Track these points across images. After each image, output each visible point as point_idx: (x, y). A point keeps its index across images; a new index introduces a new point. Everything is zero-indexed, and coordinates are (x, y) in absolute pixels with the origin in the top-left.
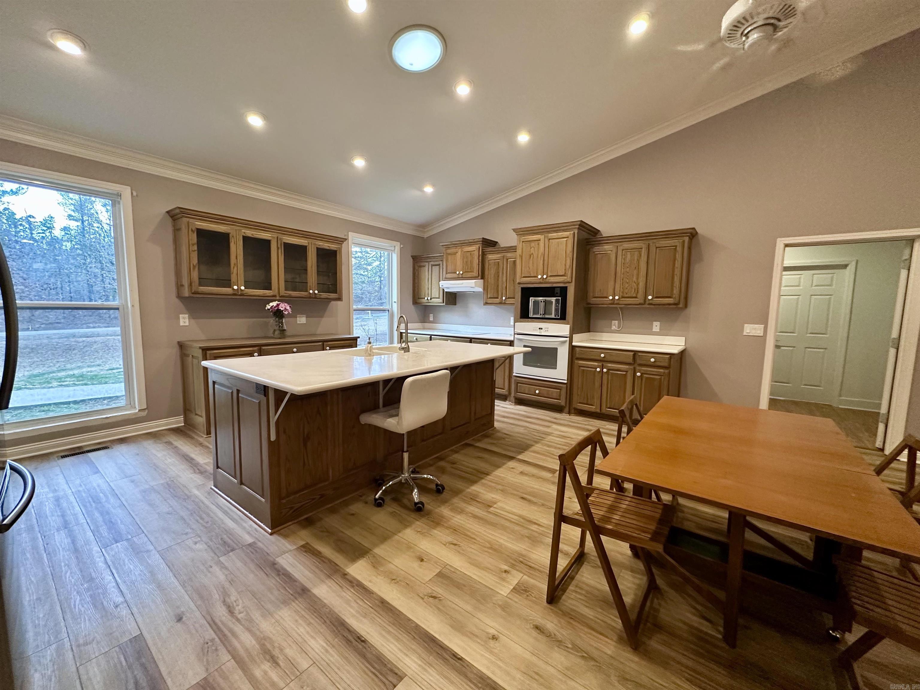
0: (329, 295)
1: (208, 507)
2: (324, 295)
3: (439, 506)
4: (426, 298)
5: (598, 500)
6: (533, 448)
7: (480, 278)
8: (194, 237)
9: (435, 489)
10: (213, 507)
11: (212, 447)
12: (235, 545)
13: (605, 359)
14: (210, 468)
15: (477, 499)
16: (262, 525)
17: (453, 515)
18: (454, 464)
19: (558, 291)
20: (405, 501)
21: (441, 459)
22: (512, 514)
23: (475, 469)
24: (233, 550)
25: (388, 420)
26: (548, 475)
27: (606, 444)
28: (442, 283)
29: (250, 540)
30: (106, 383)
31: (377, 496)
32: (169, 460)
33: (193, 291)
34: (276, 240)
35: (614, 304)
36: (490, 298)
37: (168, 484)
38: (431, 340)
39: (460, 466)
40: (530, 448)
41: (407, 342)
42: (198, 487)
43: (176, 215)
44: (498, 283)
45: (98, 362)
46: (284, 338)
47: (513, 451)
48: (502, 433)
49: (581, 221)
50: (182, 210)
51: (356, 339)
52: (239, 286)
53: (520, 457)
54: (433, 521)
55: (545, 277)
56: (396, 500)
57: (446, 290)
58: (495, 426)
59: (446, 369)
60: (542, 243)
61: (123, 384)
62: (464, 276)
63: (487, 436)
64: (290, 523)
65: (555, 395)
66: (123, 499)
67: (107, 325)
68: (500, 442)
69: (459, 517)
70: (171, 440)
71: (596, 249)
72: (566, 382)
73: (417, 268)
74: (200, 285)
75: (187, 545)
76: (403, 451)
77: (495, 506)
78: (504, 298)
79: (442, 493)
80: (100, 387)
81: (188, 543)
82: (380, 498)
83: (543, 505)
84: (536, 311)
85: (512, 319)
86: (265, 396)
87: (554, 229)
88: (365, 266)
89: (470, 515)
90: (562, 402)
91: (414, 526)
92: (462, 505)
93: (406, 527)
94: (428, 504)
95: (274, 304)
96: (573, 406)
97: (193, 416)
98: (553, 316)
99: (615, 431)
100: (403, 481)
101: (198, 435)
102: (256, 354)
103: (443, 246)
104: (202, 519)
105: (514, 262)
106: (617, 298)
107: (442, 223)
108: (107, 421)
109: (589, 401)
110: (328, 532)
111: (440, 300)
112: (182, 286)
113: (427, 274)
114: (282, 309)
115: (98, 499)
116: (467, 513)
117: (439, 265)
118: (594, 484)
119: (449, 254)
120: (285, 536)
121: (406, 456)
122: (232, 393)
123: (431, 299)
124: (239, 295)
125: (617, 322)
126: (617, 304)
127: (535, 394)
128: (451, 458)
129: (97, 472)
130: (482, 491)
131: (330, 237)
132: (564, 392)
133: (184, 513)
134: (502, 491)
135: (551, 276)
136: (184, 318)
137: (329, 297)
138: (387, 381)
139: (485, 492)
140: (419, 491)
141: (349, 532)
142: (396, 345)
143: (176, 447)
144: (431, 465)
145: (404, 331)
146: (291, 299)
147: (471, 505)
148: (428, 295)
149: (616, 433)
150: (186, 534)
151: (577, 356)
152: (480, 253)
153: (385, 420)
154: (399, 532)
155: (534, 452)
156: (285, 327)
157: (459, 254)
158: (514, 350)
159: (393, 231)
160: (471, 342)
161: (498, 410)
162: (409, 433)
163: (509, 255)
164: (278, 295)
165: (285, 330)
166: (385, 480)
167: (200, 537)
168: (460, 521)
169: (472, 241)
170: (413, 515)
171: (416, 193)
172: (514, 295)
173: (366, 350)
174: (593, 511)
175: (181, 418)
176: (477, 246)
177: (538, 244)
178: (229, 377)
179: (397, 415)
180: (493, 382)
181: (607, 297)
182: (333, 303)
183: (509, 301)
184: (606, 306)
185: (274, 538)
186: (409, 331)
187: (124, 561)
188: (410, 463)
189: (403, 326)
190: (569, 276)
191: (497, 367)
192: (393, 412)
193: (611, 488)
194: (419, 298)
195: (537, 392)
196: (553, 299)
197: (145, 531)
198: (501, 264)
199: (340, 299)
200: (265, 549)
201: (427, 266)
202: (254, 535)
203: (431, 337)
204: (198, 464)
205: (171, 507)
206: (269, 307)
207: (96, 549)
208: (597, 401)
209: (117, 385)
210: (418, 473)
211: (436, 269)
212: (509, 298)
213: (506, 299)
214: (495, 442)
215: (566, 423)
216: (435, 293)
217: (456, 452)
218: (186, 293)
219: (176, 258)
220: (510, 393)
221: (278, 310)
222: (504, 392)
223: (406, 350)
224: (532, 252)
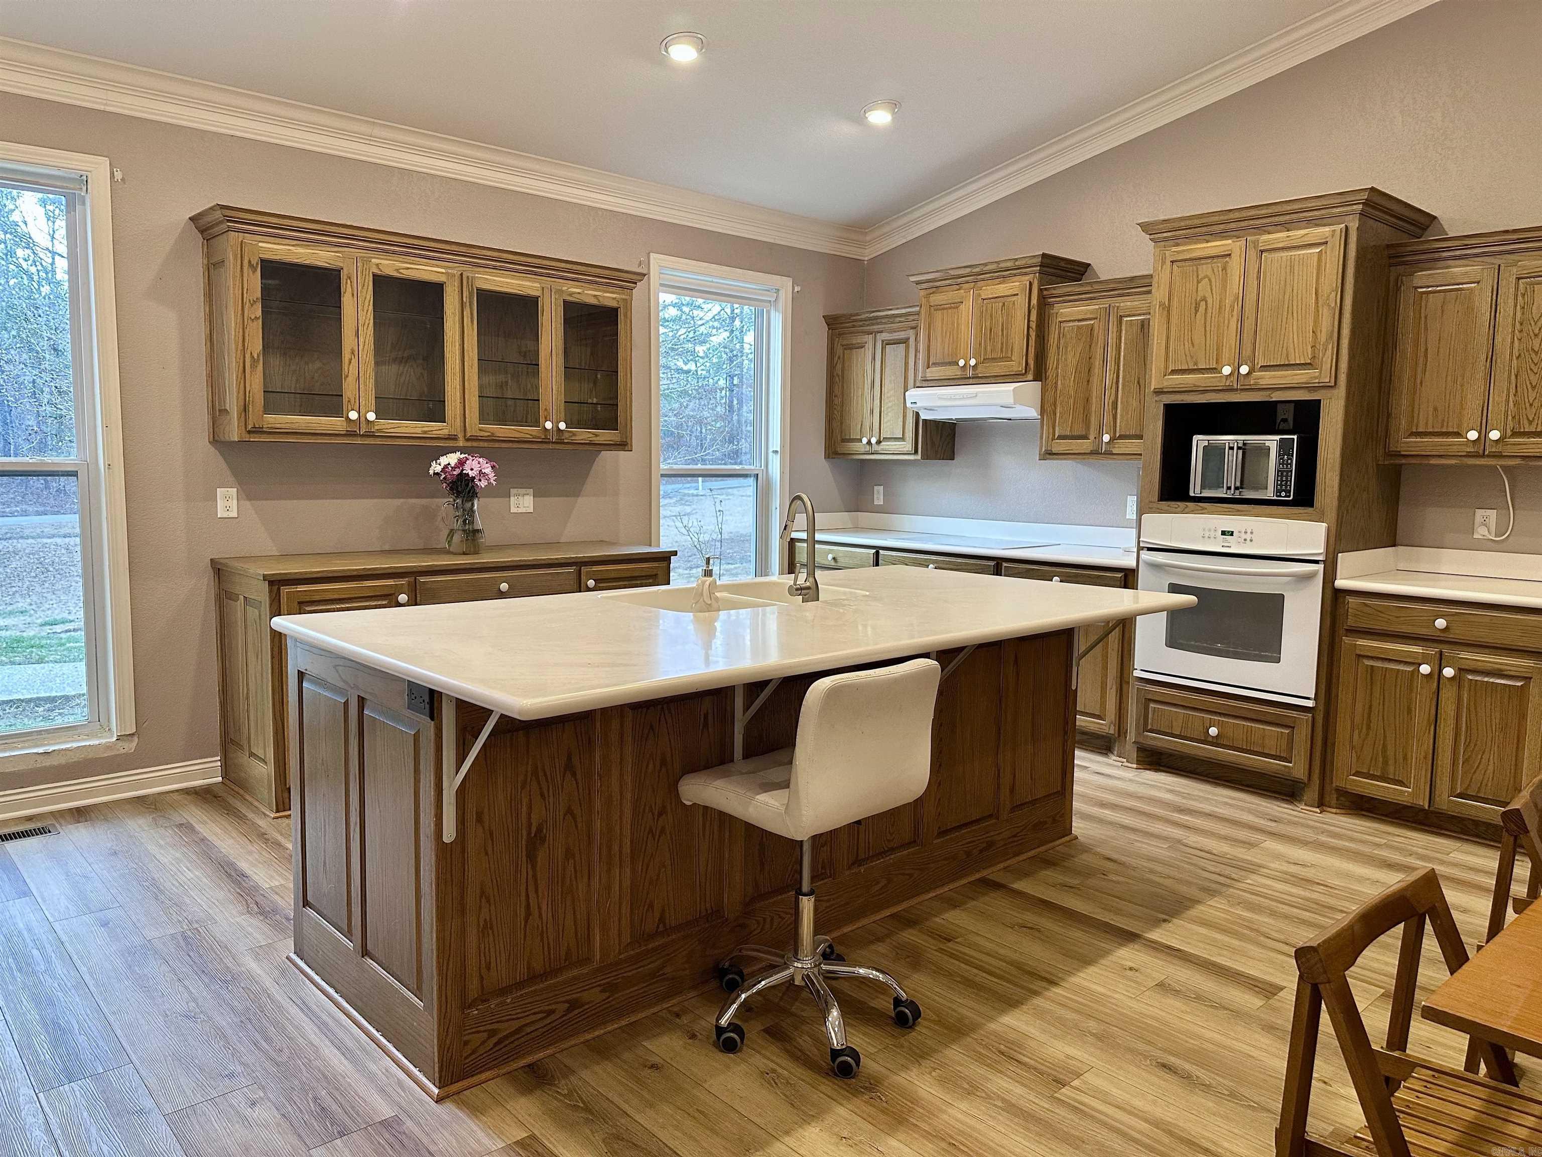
0: (596, 436)
1: (280, 1007)
2: (584, 435)
3: (905, 1068)
4: (865, 440)
5: (1425, 1101)
6: (1199, 911)
7: (1030, 377)
8: (255, 282)
9: (893, 1014)
10: (294, 1011)
11: (291, 845)
12: (348, 1122)
13: (1450, 636)
14: (287, 902)
15: (1021, 1057)
16: (416, 1071)
17: (948, 1098)
18: (949, 941)
19: (1289, 414)
20: (804, 1042)
21: (907, 921)
22: (1130, 1113)
23: (1012, 963)
24: (341, 1134)
25: (758, 797)
26: (1251, 1002)
27: (1455, 915)
28: (913, 394)
29: (386, 1111)
30: (41, 661)
31: (723, 1022)
32: (190, 875)
33: (249, 427)
34: (457, 283)
35: (1483, 456)
36: (1061, 437)
37: (185, 938)
38: (877, 564)
39: (966, 950)
40: (1188, 908)
41: (812, 567)
42: (258, 953)
43: (212, 227)
44: (1088, 390)
45: (22, 604)
46: (476, 553)
47: (1132, 916)
48: (1096, 854)
49: (1373, 189)
50: (228, 213)
51: (665, 558)
52: (362, 411)
53: (1155, 935)
54: (884, 1111)
55: (1244, 370)
56: (775, 1034)
57: (924, 416)
58: (1075, 831)
59: (926, 655)
60: (1235, 265)
61: (82, 666)
62: (981, 371)
63: (1049, 863)
64: (488, 1074)
65: (1271, 746)
66: (83, 969)
67: (42, 509)
68: (1092, 882)
69: (964, 1105)
70: (193, 821)
71: (1422, 278)
72: (1310, 704)
73: (839, 350)
74: (268, 409)
75: (231, 1106)
76: (800, 892)
77: (1076, 1083)
78: (1106, 438)
79: (912, 1027)
80: (30, 669)
81: (234, 1102)
82: (733, 1027)
83: (1233, 1095)
84: (1213, 477)
85: (1132, 503)
86: (432, 718)
87: (1282, 219)
88: (690, 346)
89: (1000, 1104)
90: (1297, 768)
91: (829, 1119)
92: (976, 1071)
93: (807, 1118)
94: (869, 1056)
95: (452, 459)
96: (1338, 783)
97: (244, 759)
98: (1270, 494)
99: (1488, 873)
100: (798, 981)
101: (257, 810)
102: (403, 598)
103: (918, 283)
104: (268, 1040)
105: (1144, 326)
106: (1495, 435)
107: (917, 214)
108: (48, 762)
109: (1391, 769)
110: (587, 1109)
111: (908, 446)
112: (224, 411)
113: (869, 367)
114: (471, 474)
115: (28, 965)
116: (988, 1097)
117: (905, 341)
118: (1413, 1050)
119: (940, 308)
120: (475, 1110)
121: (807, 905)
122: (346, 704)
123: (879, 442)
124: (363, 436)
125: (1492, 514)
126: (1492, 456)
127: (1206, 739)
128: (937, 919)
129: (25, 892)
130: (1033, 1031)
131: (598, 271)
132: (1302, 734)
133: (224, 1020)
134: (1099, 1037)
135: (1264, 368)
136: (227, 498)
137: (597, 440)
138: (754, 688)
139: (1042, 1038)
140: (844, 1014)
141: (647, 1119)
142: (776, 577)
143: (204, 840)
144: (880, 939)
145: (804, 536)
146: (497, 445)
147: (1001, 1072)
148: (871, 429)
149: (1492, 882)
150: (231, 1076)
151: (1351, 622)
152: (1034, 301)
153: (752, 799)
154: (787, 1133)
155: (1204, 923)
156: (479, 524)
157: (967, 309)
158: (1136, 601)
159: (771, 246)
160: (997, 572)
161: (1084, 782)
162: (818, 840)
163: (1126, 304)
164: (460, 436)
165: (478, 531)
166: (745, 971)
167: (263, 1088)
168: (968, 1120)
169: (1009, 264)
170: (827, 1086)
171: (845, 130)
172: (1142, 430)
173: (697, 594)
174: (1409, 1136)
175: (215, 762)
176: (1026, 279)
177: (1224, 269)
178: (341, 662)
179: (785, 785)
180: (1069, 697)
181: (1458, 434)
182: (607, 456)
183: (1124, 446)
184: (1453, 462)
185: (447, 1110)
186: (819, 536)
187: (87, 1130)
188: (819, 927)
189: (801, 520)
190: (1327, 366)
191: (1083, 648)
192: (774, 774)
193: (1471, 1065)
194: (844, 440)
195: (1213, 731)
196: (1272, 441)
197: (134, 1058)
198: (1099, 333)
199: (623, 445)
200: (425, 1140)
201: (870, 346)
202: (397, 1099)
203: (877, 553)
204: (256, 888)
205: (195, 1000)
206: (438, 469)
207: (26, 1091)
208: (1418, 774)
209: (67, 668)
210: (840, 959)
211: (895, 354)
212: (1121, 437)
213: (1112, 440)
214: (1075, 882)
215: (1310, 835)
216: (892, 425)
217: (953, 904)
218: (234, 432)
219: (210, 338)
220: (1121, 731)
221: (463, 477)
222: (1105, 726)
223: (810, 593)
224: (1201, 294)
